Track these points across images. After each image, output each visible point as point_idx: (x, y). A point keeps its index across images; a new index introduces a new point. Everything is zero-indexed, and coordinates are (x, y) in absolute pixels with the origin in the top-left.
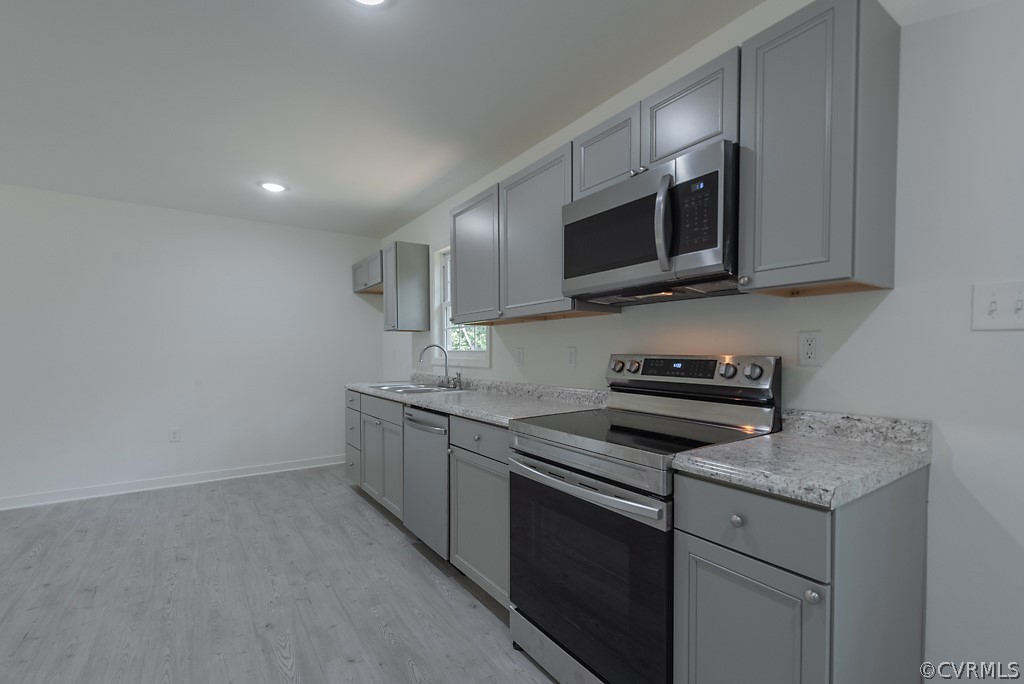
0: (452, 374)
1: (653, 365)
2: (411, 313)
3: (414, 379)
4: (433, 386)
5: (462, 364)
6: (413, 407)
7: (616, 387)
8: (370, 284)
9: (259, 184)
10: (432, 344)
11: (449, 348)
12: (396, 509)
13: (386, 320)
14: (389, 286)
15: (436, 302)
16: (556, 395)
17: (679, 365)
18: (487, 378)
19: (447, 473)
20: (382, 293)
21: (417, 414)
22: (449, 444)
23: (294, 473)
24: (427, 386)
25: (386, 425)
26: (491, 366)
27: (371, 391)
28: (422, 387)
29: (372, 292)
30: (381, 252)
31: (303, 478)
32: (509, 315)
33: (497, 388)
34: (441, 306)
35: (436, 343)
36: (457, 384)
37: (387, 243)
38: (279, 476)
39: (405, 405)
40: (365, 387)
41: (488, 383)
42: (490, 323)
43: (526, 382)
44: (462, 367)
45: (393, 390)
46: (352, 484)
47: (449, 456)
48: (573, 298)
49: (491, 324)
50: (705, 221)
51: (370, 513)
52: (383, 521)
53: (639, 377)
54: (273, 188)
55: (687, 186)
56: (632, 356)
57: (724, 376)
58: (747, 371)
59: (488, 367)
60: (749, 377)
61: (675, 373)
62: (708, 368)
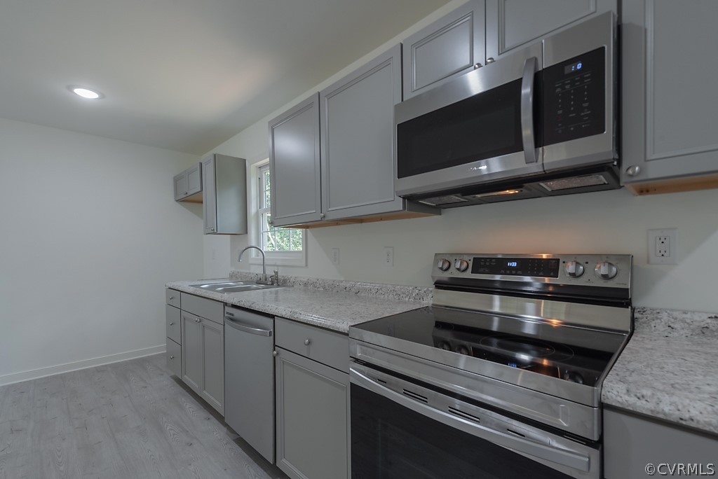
0: (270, 272)
1: (481, 263)
2: (229, 217)
3: (232, 276)
4: (252, 282)
5: (278, 263)
6: (234, 306)
7: (440, 285)
8: (189, 193)
9: (70, 88)
10: (249, 246)
11: (265, 249)
12: (217, 404)
13: (206, 225)
14: (208, 195)
15: (253, 209)
16: (374, 291)
17: (514, 264)
18: (303, 275)
19: (272, 375)
20: (202, 202)
21: (238, 314)
22: (275, 346)
23: (114, 366)
24: (246, 283)
25: (206, 322)
26: (307, 265)
27: (191, 290)
28: (241, 285)
29: (192, 201)
30: (201, 164)
31: (123, 371)
32: (332, 216)
33: (314, 284)
34: (257, 213)
35: (253, 245)
36: (274, 282)
37: (207, 157)
38: (99, 370)
39: (225, 304)
40: (185, 286)
41: (305, 280)
42: (305, 226)
43: (342, 279)
44: (278, 266)
45: (213, 288)
46: (173, 374)
47: (275, 358)
48: (404, 198)
49: (307, 227)
50: (586, 105)
51: (190, 406)
52: (204, 414)
53: (469, 275)
54: (86, 94)
55: (558, 69)
56: (458, 256)
57: (573, 275)
58: (603, 270)
59: (304, 265)
60: (605, 277)
61: (511, 271)
62: (549, 266)
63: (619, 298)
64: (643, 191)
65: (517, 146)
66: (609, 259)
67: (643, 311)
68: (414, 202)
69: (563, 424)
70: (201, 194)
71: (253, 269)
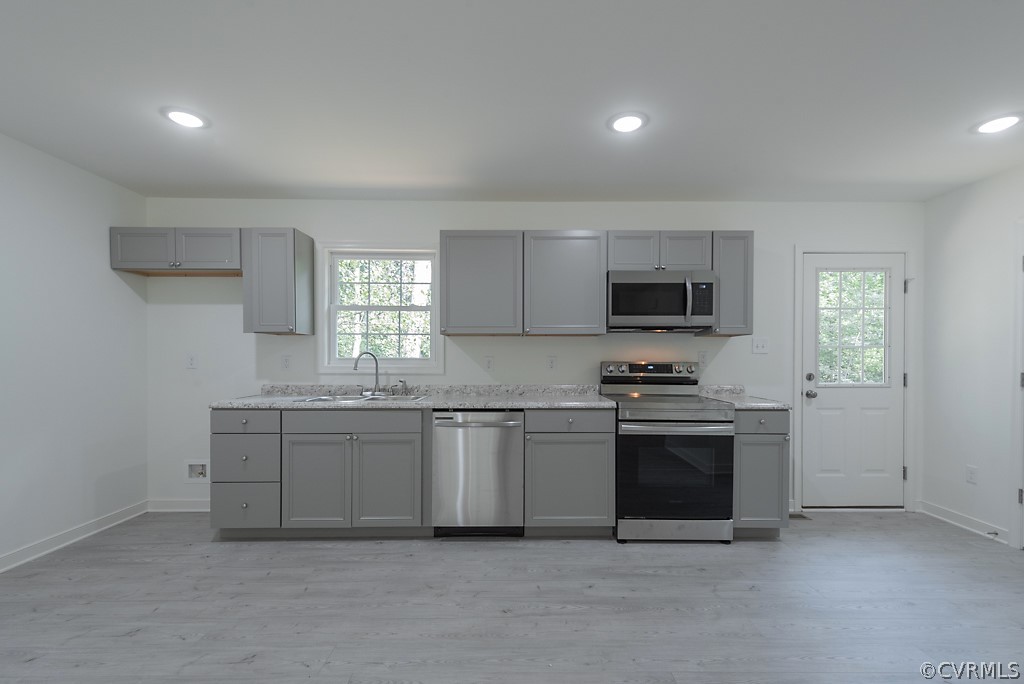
1: (633, 367)
2: (303, 314)
9: (164, 111)
17: (652, 367)
22: (525, 433)
25: (369, 437)
30: (241, 230)
34: (329, 309)
52: (366, 543)
54: (186, 120)
55: (697, 285)
56: (622, 364)
57: (678, 372)
58: (689, 369)
59: (442, 372)
60: (689, 372)
61: (650, 371)
62: (668, 368)
65: (683, 313)
66: (691, 364)
70: (238, 273)
71: (324, 381)
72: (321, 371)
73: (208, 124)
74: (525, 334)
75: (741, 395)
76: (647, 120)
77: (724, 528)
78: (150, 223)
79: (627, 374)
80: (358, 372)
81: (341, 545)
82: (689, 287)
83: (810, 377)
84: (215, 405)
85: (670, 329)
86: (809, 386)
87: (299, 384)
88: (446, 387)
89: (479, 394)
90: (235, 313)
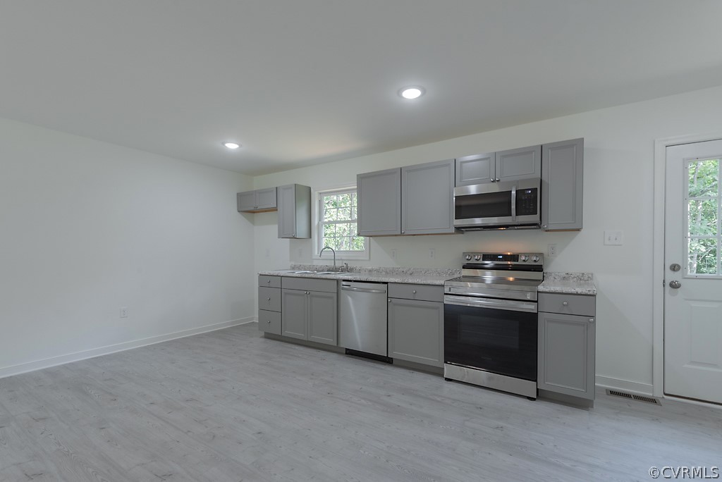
0: (340, 264)
1: (487, 257)
2: (302, 228)
7: (466, 267)
8: (260, 207)
9: (223, 144)
13: (282, 231)
15: (316, 222)
16: (423, 272)
17: (501, 257)
18: (367, 265)
26: (370, 259)
27: (297, 275)
30: (277, 188)
32: (408, 233)
34: (318, 224)
36: (344, 270)
47: (388, 304)
48: (456, 228)
50: (532, 204)
54: (232, 146)
55: (523, 191)
56: (477, 253)
57: (524, 261)
58: (535, 259)
59: (368, 258)
60: (535, 261)
61: (500, 260)
62: (515, 257)
63: (539, 268)
64: (546, 231)
65: (510, 215)
66: (537, 255)
67: (546, 273)
68: (459, 229)
69: (529, 298)
70: (275, 209)
71: (316, 263)
72: (314, 258)
73: (240, 146)
74: (402, 234)
75: (590, 282)
76: (424, 91)
77: (528, 387)
78: (255, 189)
79: (481, 262)
80: (322, 257)
81: (301, 348)
82: (514, 192)
83: (675, 268)
84: (260, 273)
85: (507, 226)
86: (672, 276)
87: (304, 264)
88: (370, 268)
89: (387, 273)
90: (274, 229)
